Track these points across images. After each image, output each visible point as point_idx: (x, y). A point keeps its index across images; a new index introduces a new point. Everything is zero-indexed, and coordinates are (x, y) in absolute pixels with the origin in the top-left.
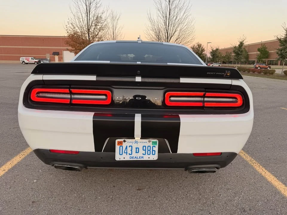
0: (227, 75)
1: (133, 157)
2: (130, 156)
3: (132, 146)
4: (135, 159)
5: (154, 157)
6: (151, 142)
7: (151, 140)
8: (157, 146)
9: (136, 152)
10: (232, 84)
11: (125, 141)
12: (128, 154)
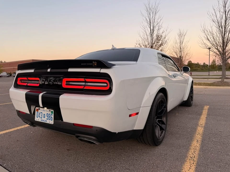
0: (95, 65)
1: (42, 120)
2: (41, 119)
3: (42, 113)
4: (43, 122)
5: (52, 122)
6: (51, 111)
7: (50, 110)
8: (53, 115)
9: (44, 117)
10: (101, 72)
11: (39, 109)
12: (40, 117)
